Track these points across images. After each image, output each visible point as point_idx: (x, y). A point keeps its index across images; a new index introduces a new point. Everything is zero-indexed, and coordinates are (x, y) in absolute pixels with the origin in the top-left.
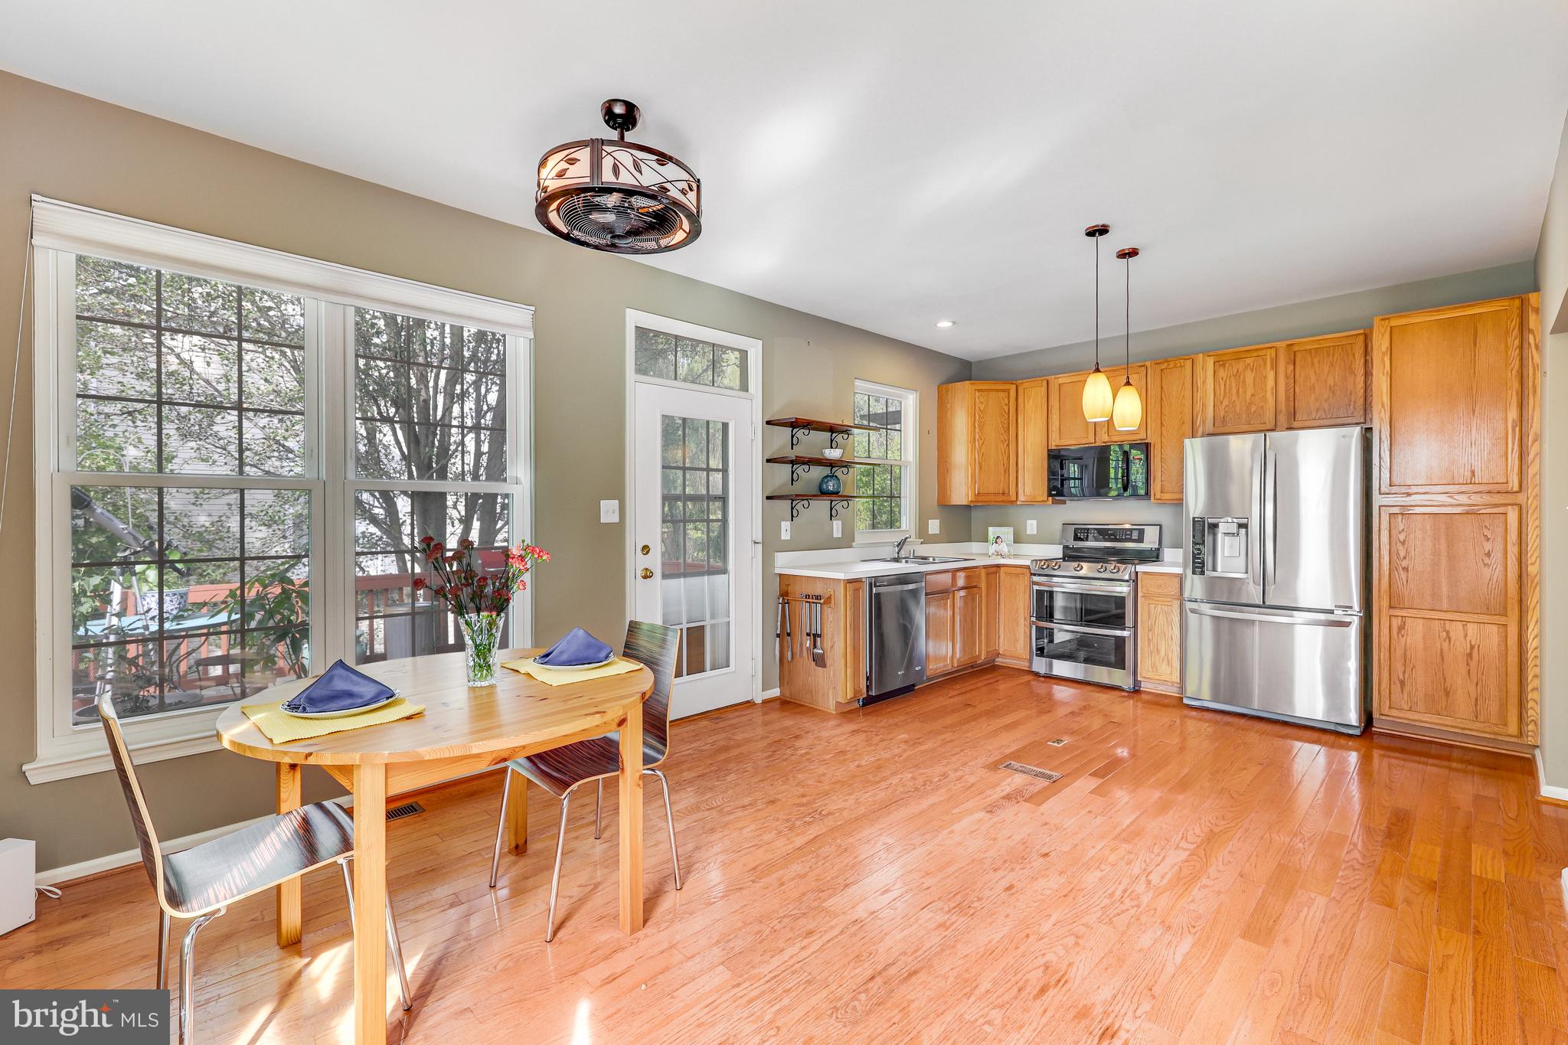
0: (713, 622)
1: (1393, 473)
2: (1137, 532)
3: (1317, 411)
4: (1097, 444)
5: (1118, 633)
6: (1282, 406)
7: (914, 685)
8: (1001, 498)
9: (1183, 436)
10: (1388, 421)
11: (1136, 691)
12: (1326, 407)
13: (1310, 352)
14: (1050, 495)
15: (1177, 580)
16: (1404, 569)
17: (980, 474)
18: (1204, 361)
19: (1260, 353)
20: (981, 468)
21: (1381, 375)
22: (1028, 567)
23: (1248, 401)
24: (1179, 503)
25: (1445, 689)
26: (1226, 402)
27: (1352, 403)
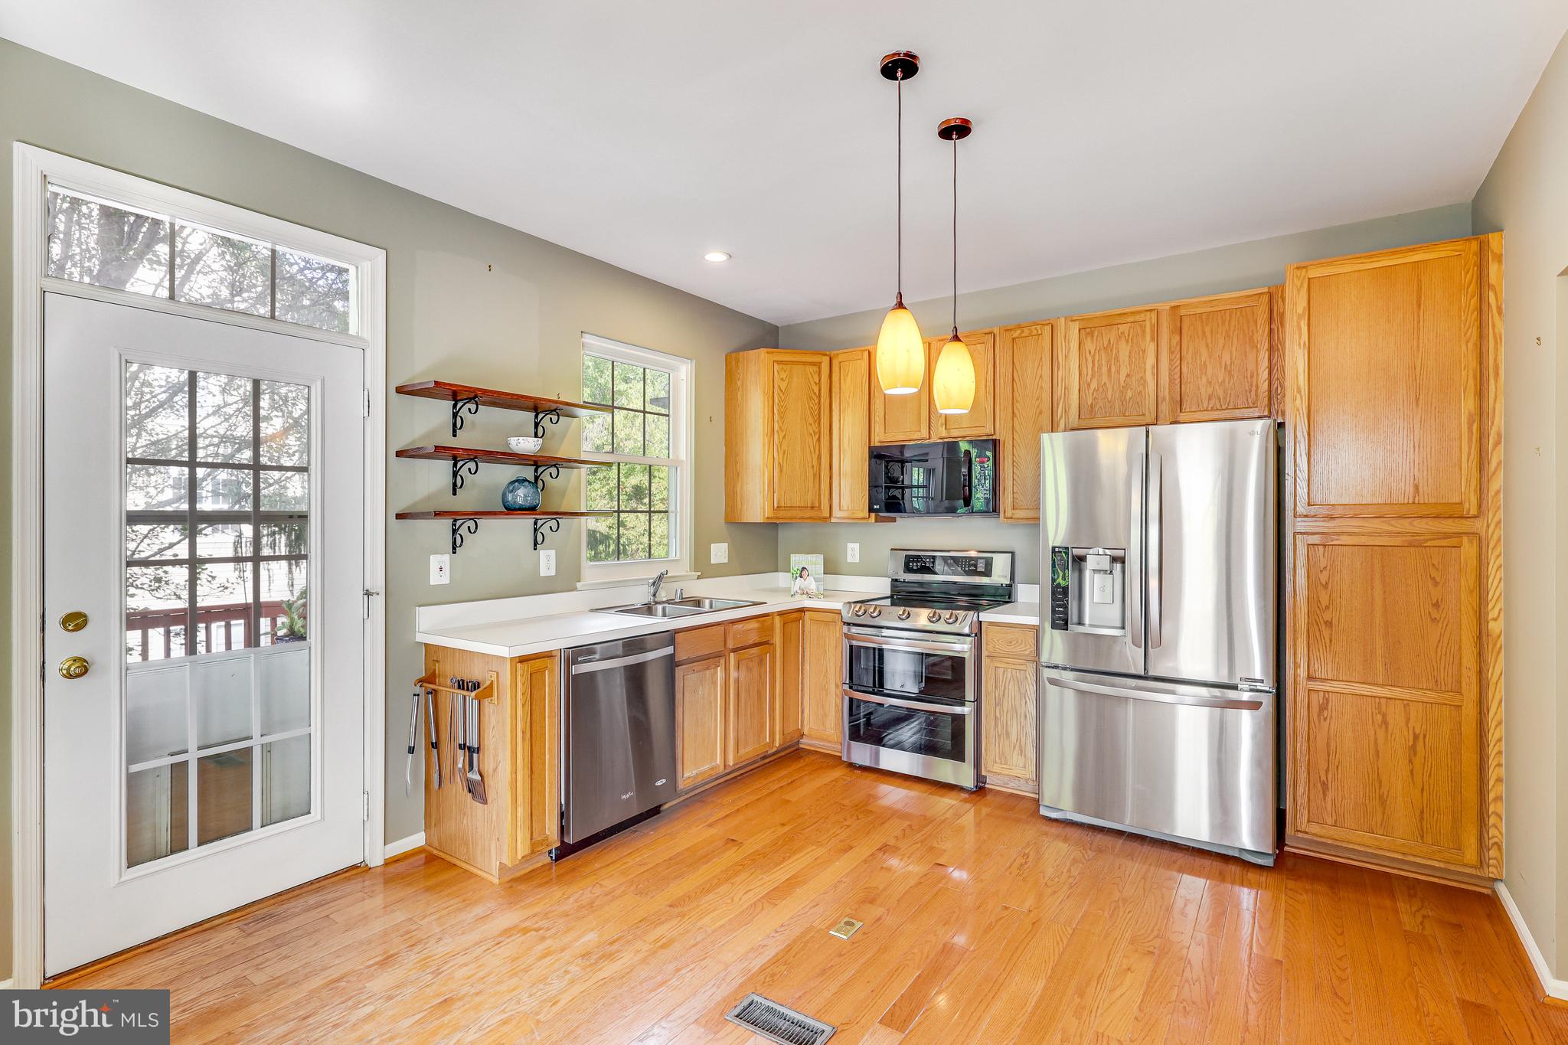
0: (267, 739)
1: (1311, 487)
2: (983, 561)
3: (1209, 399)
4: (932, 441)
5: (958, 710)
6: (1165, 393)
7: (660, 806)
8: (808, 513)
9: (1041, 430)
10: (1305, 412)
11: (980, 790)
12: (1221, 393)
13: (1200, 317)
14: (871, 510)
15: (1032, 634)
16: (1326, 623)
17: (780, 481)
18: (1067, 329)
19: (1138, 318)
20: (781, 471)
21: (1296, 348)
22: (839, 612)
23: (1122, 383)
24: (1035, 522)
25: (1381, 797)
26: (1094, 385)
27: (1254, 389)
